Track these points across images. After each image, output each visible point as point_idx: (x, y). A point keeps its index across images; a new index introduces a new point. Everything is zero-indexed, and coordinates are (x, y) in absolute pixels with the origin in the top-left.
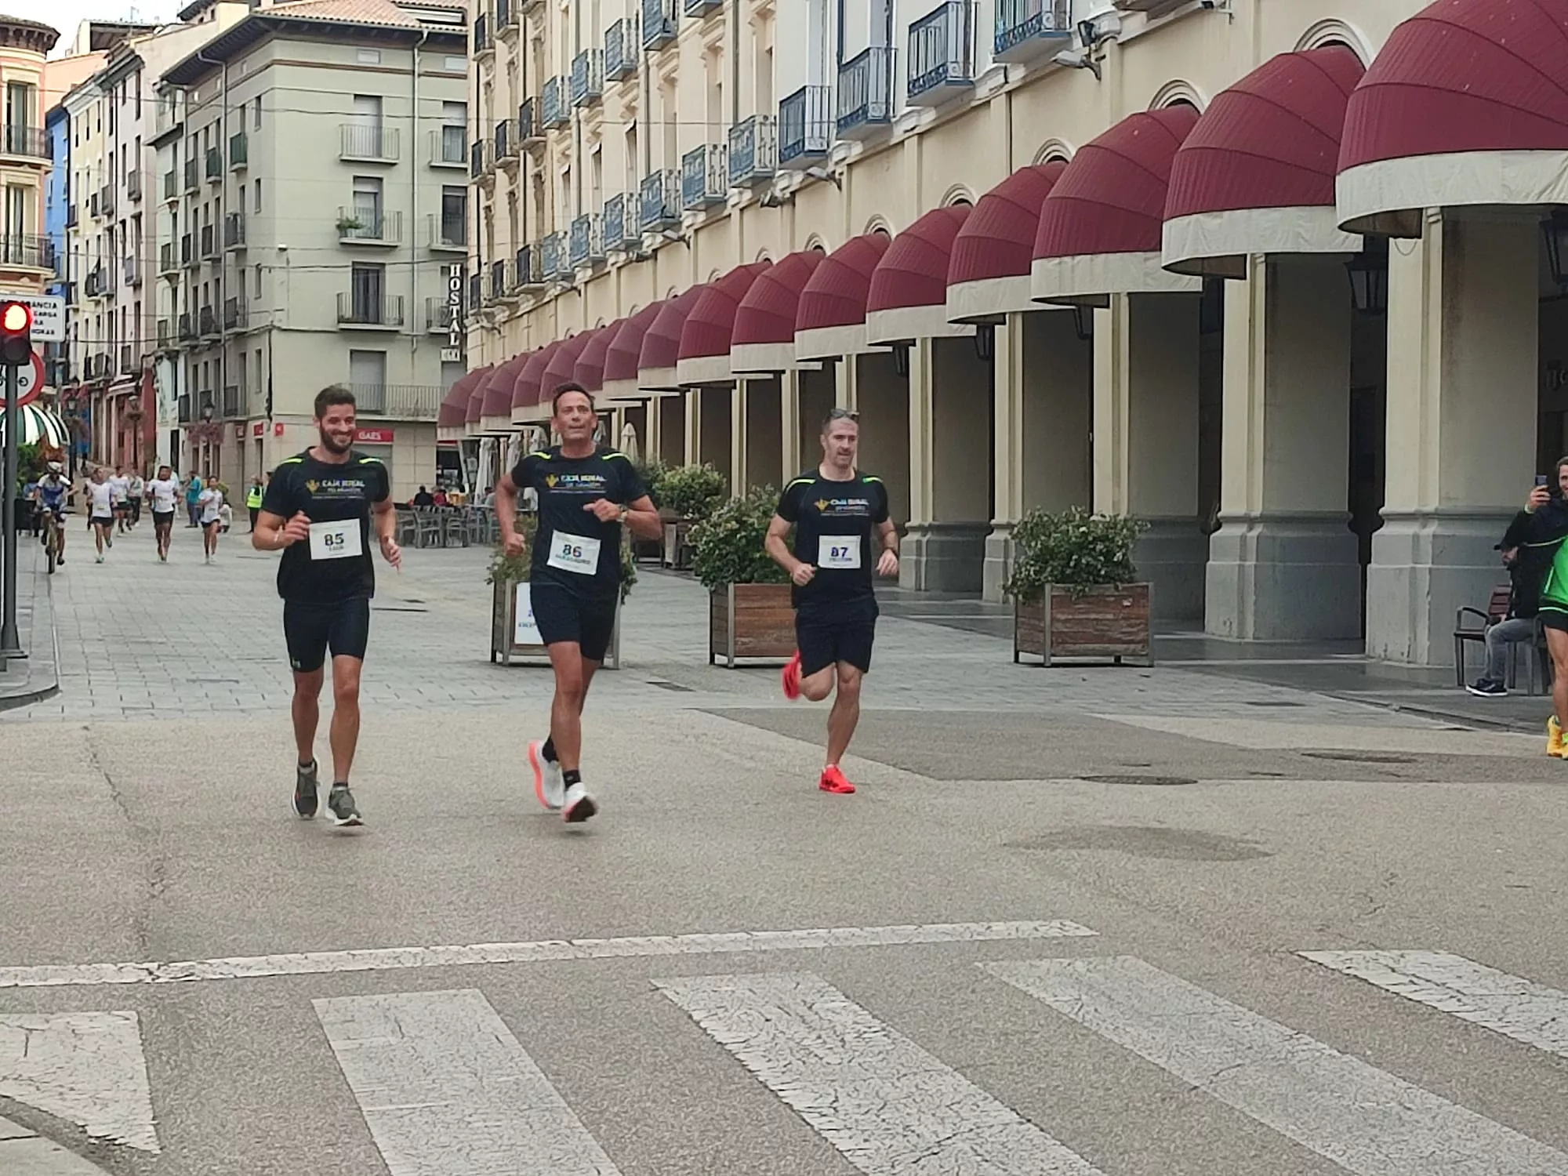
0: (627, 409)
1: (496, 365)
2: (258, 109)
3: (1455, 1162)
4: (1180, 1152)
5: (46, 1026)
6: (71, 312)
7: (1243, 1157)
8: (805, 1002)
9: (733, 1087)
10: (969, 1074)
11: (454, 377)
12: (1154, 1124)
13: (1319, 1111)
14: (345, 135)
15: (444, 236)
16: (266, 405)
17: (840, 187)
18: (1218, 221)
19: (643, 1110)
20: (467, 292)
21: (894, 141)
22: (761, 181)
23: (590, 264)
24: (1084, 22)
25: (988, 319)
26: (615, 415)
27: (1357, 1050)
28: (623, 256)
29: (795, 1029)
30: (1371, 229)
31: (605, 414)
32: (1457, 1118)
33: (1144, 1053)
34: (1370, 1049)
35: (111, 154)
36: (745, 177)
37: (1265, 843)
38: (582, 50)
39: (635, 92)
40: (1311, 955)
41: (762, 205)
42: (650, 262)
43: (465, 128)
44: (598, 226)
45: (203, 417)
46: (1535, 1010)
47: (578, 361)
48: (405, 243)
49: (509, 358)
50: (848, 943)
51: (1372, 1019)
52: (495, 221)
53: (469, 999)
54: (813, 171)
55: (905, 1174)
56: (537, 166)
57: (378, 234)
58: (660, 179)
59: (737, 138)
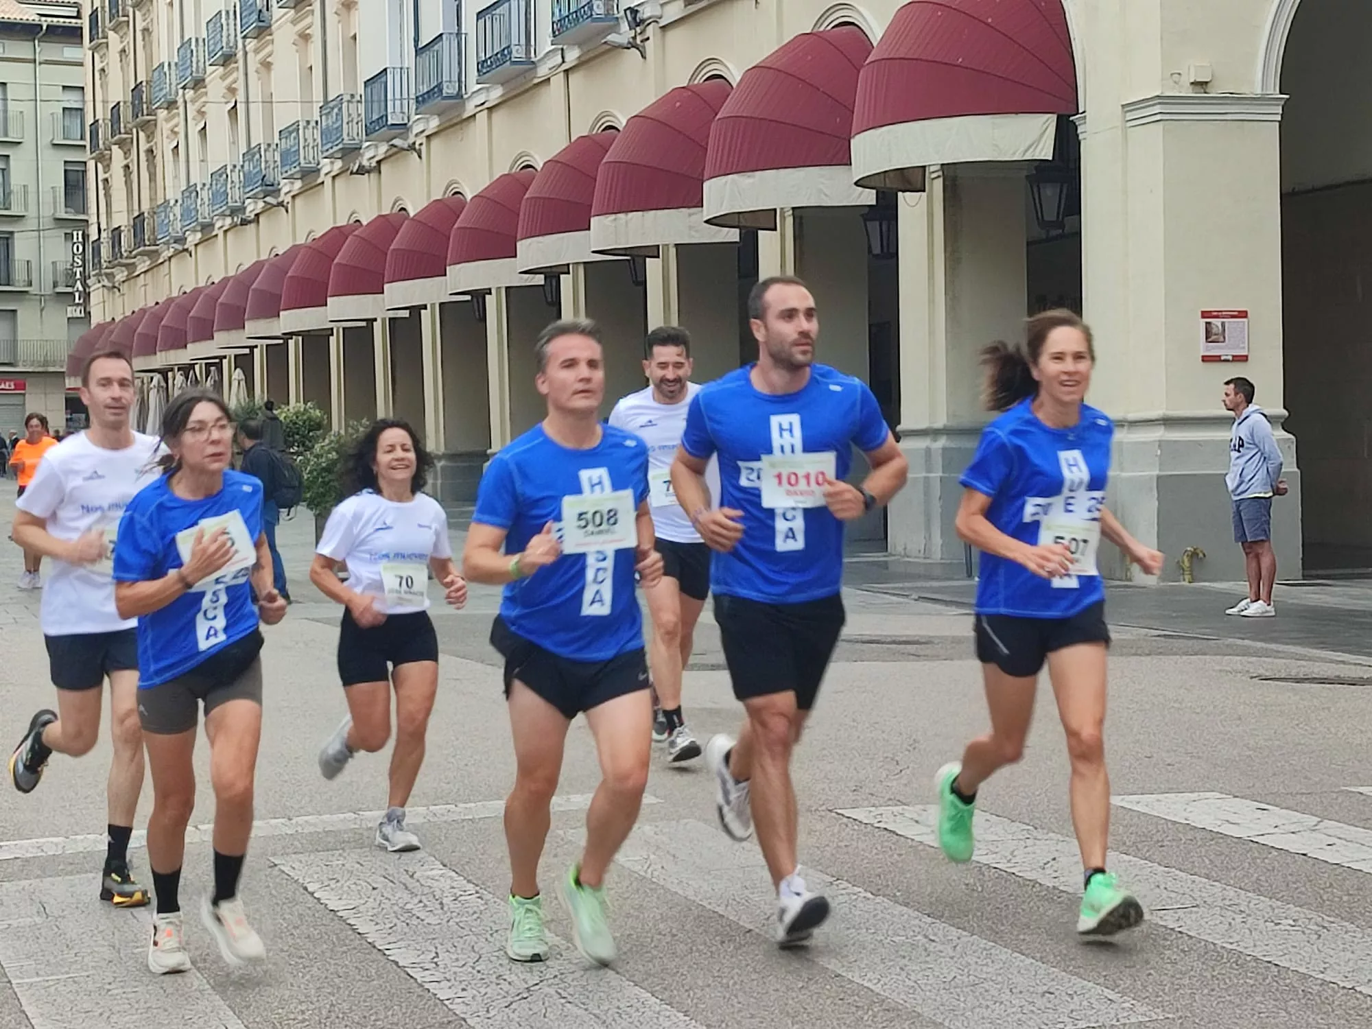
0: (236, 356)
1: (117, 320)
4: (738, 987)
7: (792, 989)
8: (407, 871)
9: (345, 948)
10: (554, 929)
11: (80, 331)
12: (714, 963)
13: (857, 945)
15: (66, 206)
17: (420, 157)
18: (751, 180)
19: (266, 972)
20: (89, 255)
21: (466, 115)
22: (349, 152)
23: (199, 228)
24: (629, 8)
25: (554, 270)
26: (225, 362)
27: (887, 892)
28: (228, 221)
29: (398, 895)
30: (883, 185)
31: (217, 361)
32: (974, 948)
33: (705, 903)
34: (899, 891)
36: (335, 149)
38: (186, 39)
39: (235, 75)
40: (846, 813)
41: (352, 173)
42: (253, 225)
44: (205, 195)
46: (1038, 851)
47: (191, 314)
48: (31, 212)
49: (128, 313)
50: (445, 818)
51: (900, 865)
52: (113, 192)
54: (396, 142)
55: (499, 1017)
56: (148, 142)
57: (7, 205)
58: (260, 152)
59: (327, 114)
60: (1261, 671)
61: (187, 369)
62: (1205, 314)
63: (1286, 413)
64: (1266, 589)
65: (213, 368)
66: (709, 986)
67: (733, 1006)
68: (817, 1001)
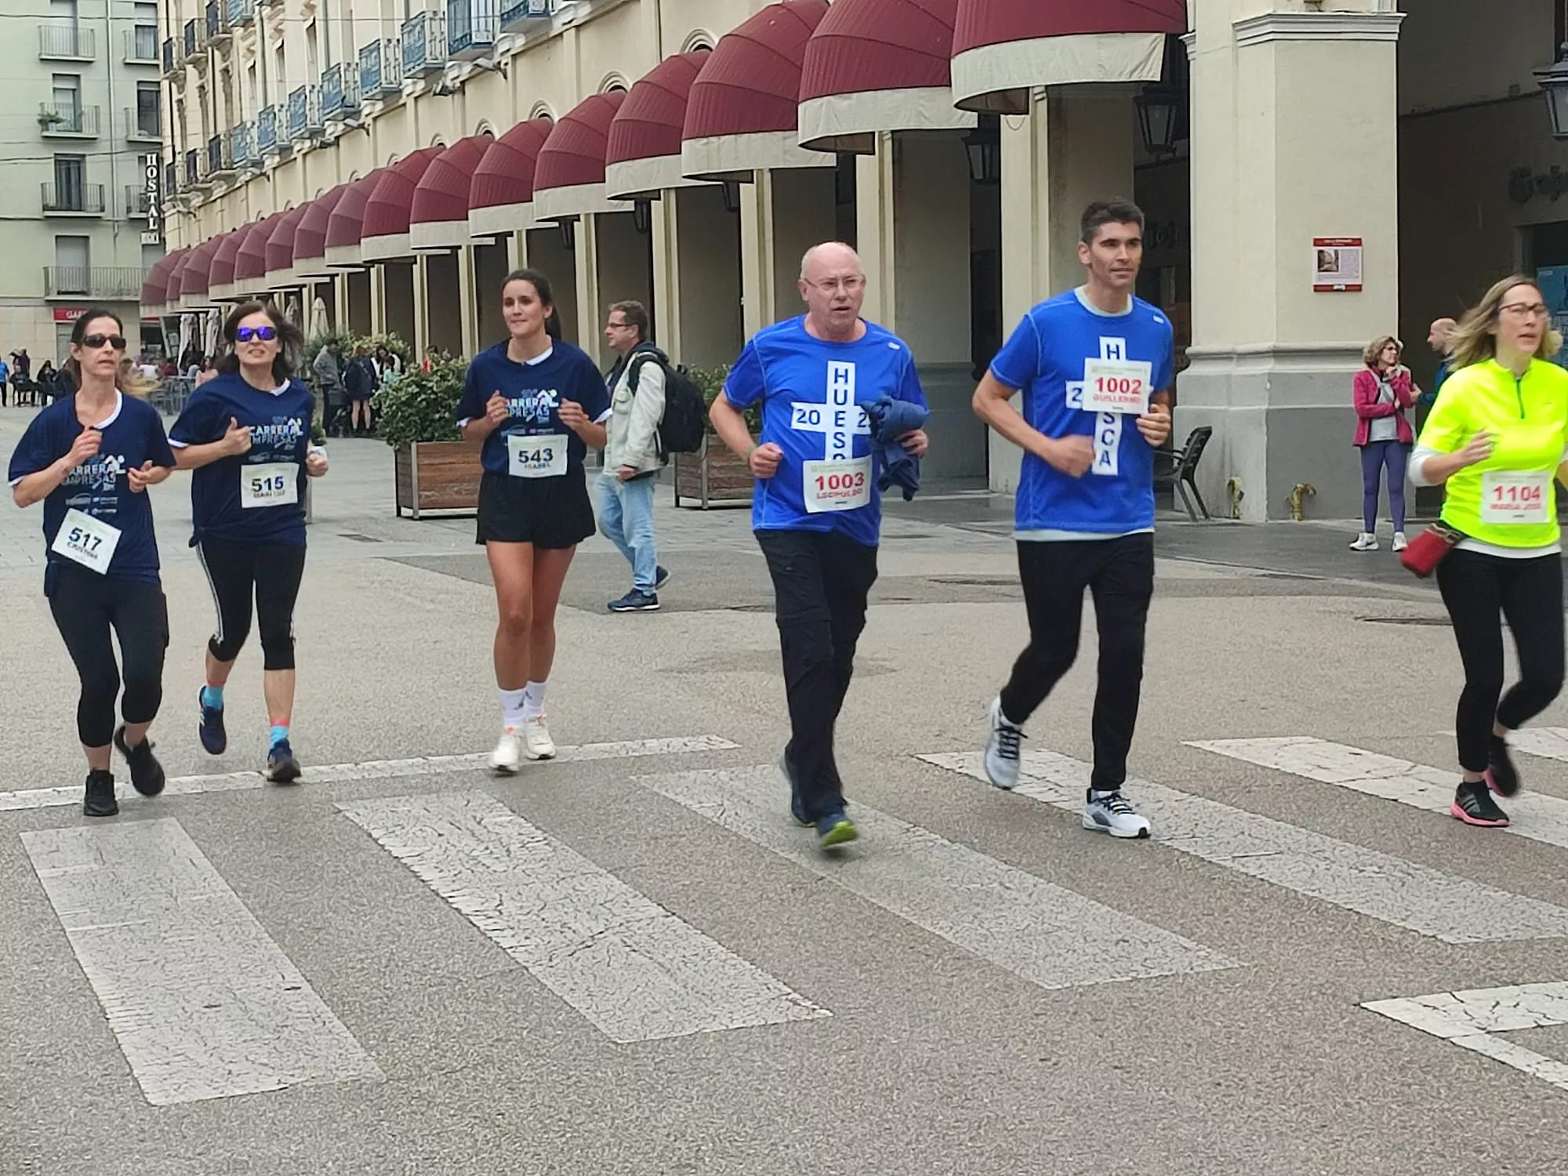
0: (316, 285)
1: (193, 246)
3: (1047, 933)
4: (807, 935)
8: (475, 818)
9: (408, 896)
10: (621, 876)
11: (154, 259)
12: (784, 911)
13: (930, 893)
14: (43, 35)
15: (140, 128)
17: (505, 77)
18: (847, 102)
19: (325, 920)
20: (163, 179)
21: (554, 33)
22: (433, 72)
23: (277, 151)
25: (644, 195)
26: (305, 291)
27: (965, 840)
28: (308, 143)
29: (464, 842)
30: (984, 107)
32: (1050, 895)
34: (976, 838)
36: (417, 68)
37: (892, 660)
40: (928, 758)
41: (435, 94)
42: (333, 149)
43: (156, 27)
44: (283, 116)
47: (269, 242)
48: (104, 135)
49: (204, 240)
51: (980, 811)
52: (188, 113)
53: (165, 828)
54: (481, 61)
55: (562, 966)
56: (224, 61)
57: (78, 128)
58: (339, 72)
59: (409, 32)
60: (1366, 612)
62: (1317, 242)
65: (292, 298)
66: (777, 934)
67: (801, 954)
68: (887, 950)
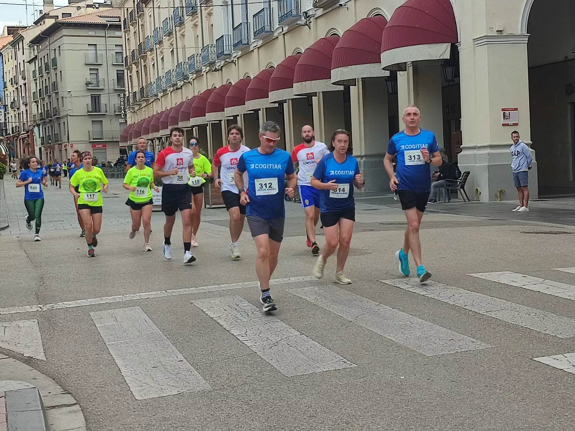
1: (136, 123)
2: (59, 50)
3: (426, 338)
4: (347, 340)
5: (10, 325)
6: (7, 114)
8: (236, 304)
9: (216, 330)
10: (285, 322)
11: (124, 127)
12: (339, 332)
14: (86, 56)
15: (118, 85)
16: (67, 138)
17: (235, 65)
18: (347, 69)
19: (190, 338)
20: (126, 101)
21: (250, 50)
22: (212, 64)
23: (162, 91)
24: (304, 12)
25: (281, 102)
27: (397, 308)
28: (172, 88)
29: (233, 312)
30: (392, 69)
32: (427, 325)
33: (336, 312)
34: (401, 307)
35: (16, 66)
36: (207, 63)
37: (369, 250)
38: (156, 28)
39: (173, 39)
40: (383, 281)
41: (213, 71)
42: (180, 90)
44: (164, 80)
45: (48, 143)
46: (448, 293)
47: (160, 121)
48: (106, 88)
49: (140, 121)
50: (248, 286)
52: (133, 80)
53: (137, 310)
54: (227, 60)
55: (267, 352)
56: (144, 63)
57: (98, 86)
58: (181, 65)
59: (204, 51)
60: (524, 230)
61: (160, 139)
62: (503, 110)
63: (531, 142)
64: (526, 202)
65: (168, 138)
66: (338, 340)
67: (346, 346)
68: (374, 344)
